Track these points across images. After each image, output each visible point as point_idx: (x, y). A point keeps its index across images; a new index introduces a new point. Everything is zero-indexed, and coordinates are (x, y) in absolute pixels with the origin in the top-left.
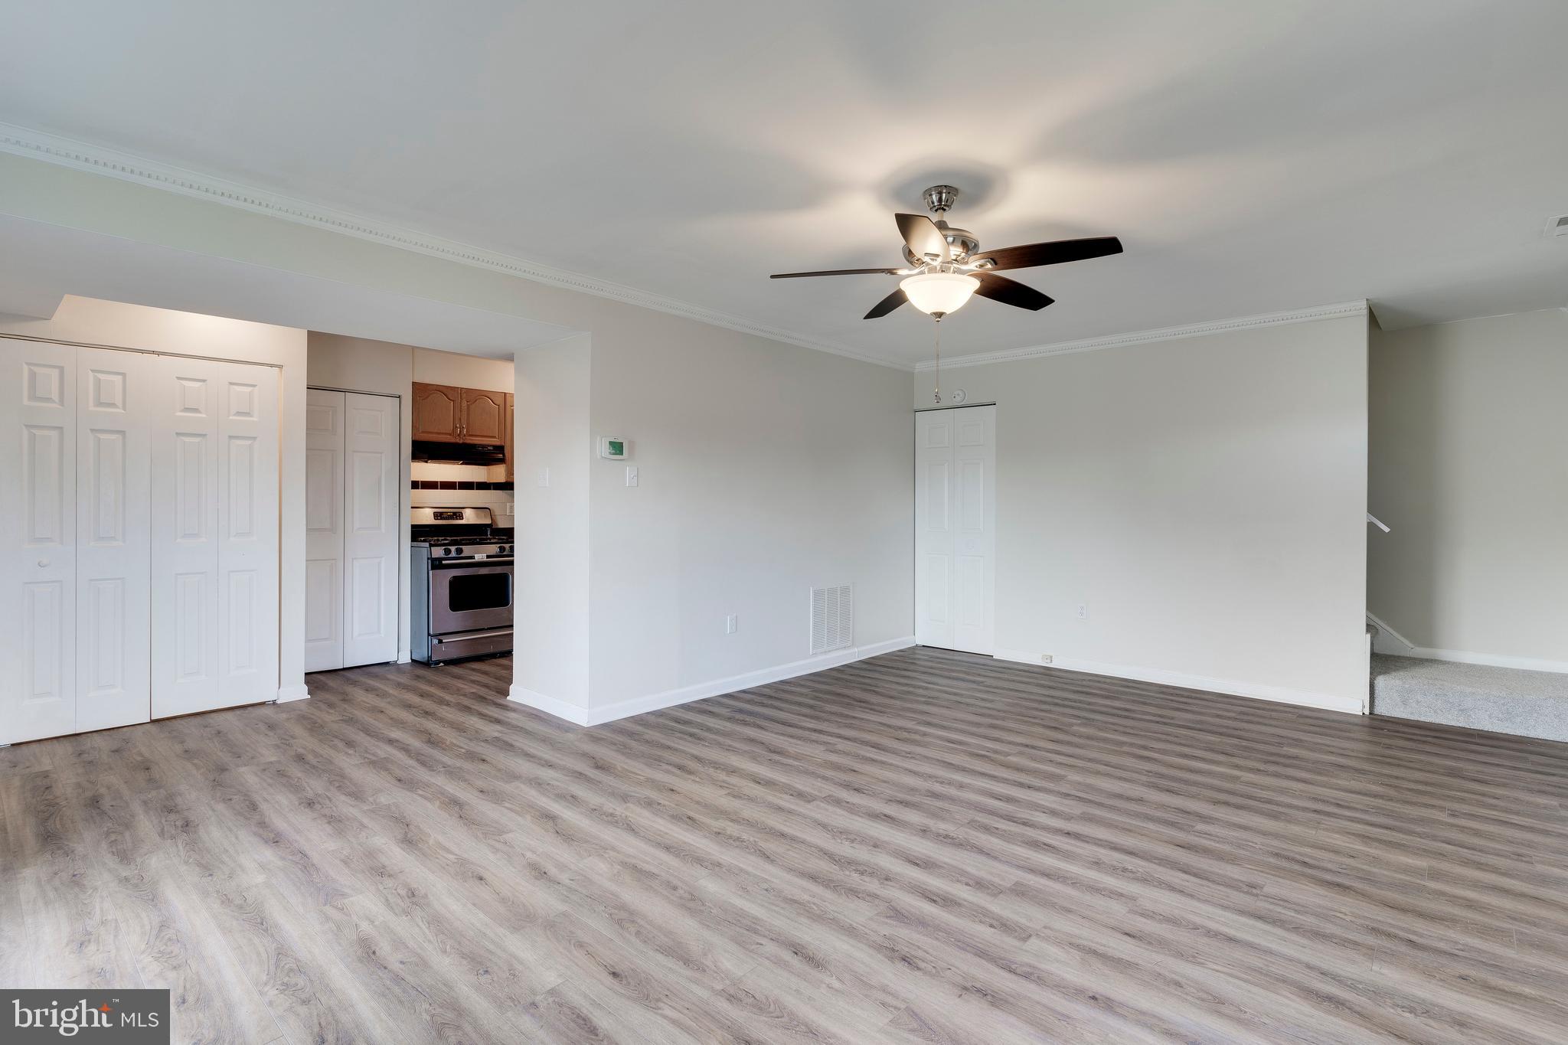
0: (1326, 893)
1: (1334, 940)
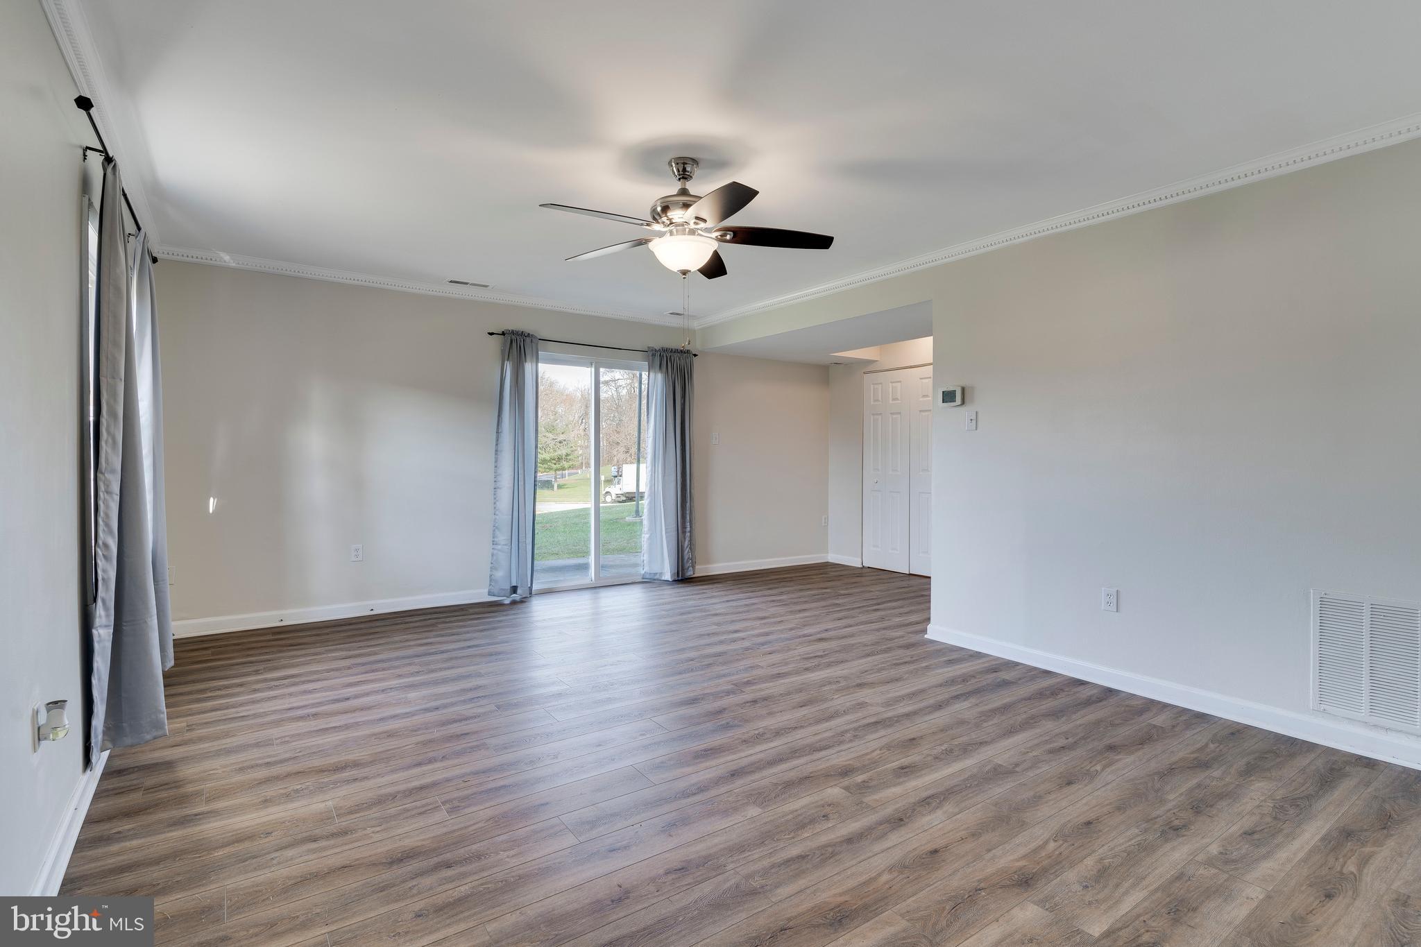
0: (401, 843)
1: (365, 805)
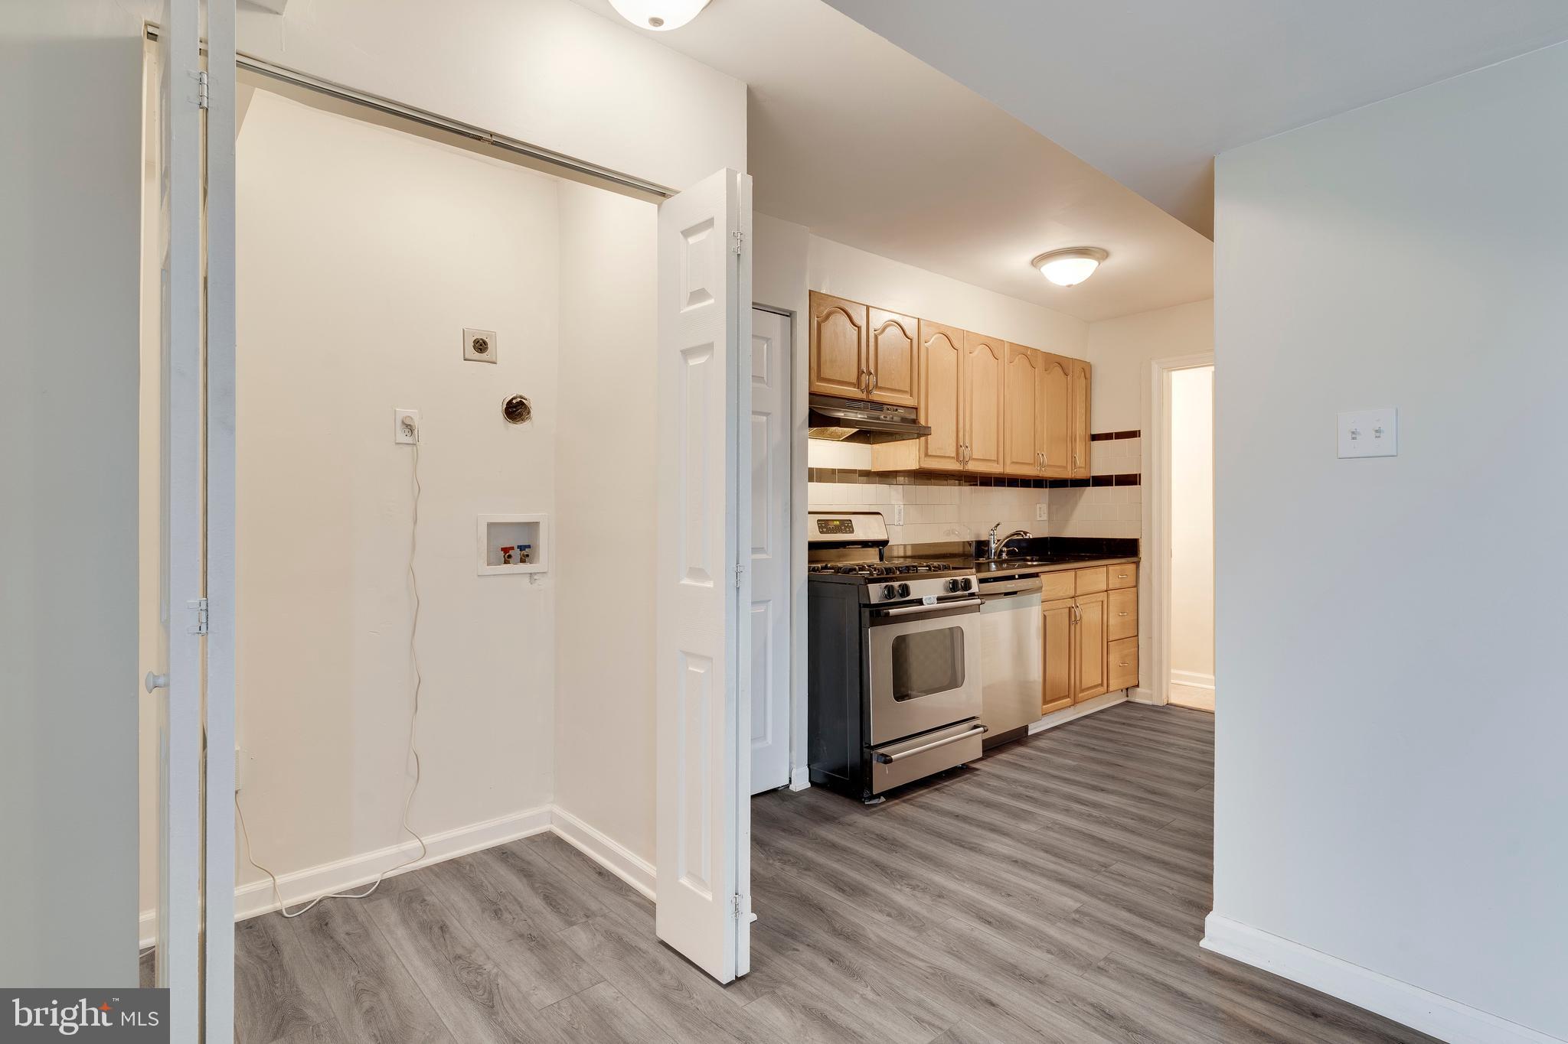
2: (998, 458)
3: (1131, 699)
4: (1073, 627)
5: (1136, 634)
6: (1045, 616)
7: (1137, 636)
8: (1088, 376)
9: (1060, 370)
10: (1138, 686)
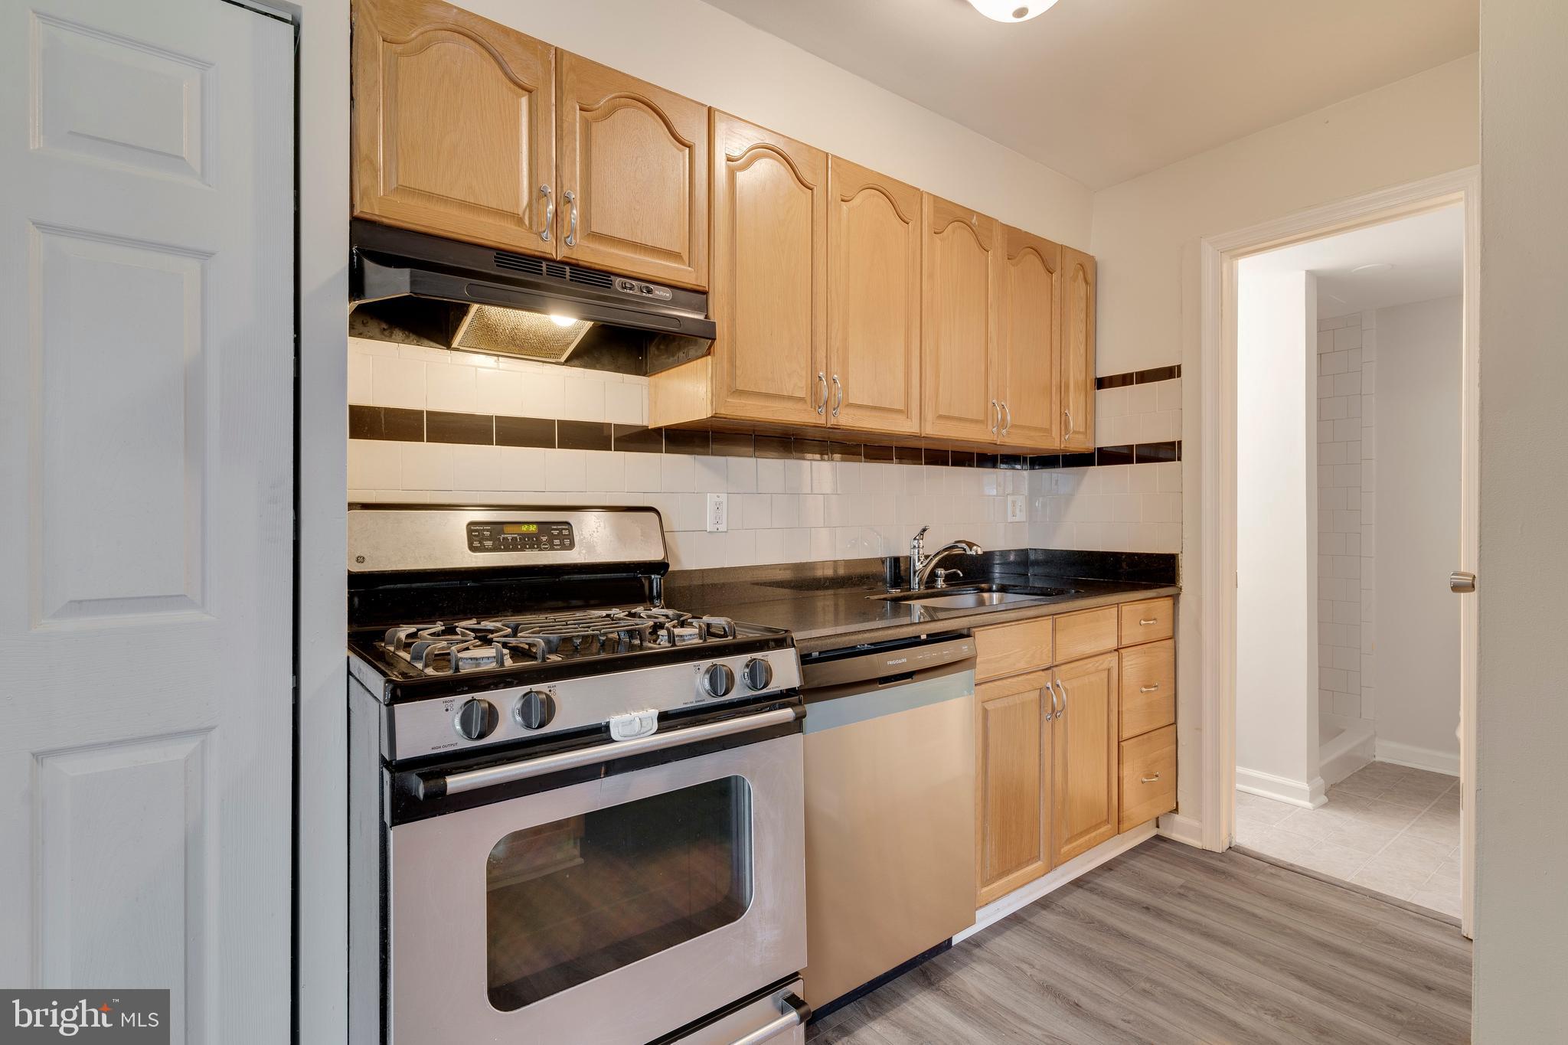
2: (907, 405)
3: (1164, 832)
4: (1047, 726)
5: (1173, 721)
6: (985, 712)
7: (1175, 723)
8: (1090, 278)
9: (1037, 262)
10: (1176, 811)
